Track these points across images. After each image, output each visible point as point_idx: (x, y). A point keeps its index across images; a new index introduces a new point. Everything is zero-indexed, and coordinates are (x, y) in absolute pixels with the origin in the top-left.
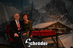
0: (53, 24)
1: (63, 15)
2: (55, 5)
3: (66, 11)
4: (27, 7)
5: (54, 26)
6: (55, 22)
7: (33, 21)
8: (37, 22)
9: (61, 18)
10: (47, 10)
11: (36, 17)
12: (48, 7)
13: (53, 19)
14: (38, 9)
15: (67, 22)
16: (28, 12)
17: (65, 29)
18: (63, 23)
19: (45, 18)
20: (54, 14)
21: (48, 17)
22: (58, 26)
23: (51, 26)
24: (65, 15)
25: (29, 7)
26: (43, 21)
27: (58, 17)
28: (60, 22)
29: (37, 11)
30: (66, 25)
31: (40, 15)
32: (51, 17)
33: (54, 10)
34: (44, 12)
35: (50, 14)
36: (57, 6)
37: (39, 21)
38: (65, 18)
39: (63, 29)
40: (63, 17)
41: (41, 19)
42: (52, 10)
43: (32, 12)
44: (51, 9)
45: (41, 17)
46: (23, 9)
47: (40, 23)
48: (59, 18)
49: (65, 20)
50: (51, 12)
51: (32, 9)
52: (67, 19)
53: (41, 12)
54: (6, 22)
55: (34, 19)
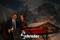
0: (44, 24)
1: (53, 16)
2: (46, 7)
3: (55, 13)
4: (22, 9)
5: (45, 25)
6: (46, 22)
7: (27, 21)
8: (30, 22)
9: (51, 19)
10: (39, 12)
11: (30, 18)
12: (40, 9)
13: (44, 19)
14: (31, 11)
15: (56, 23)
16: (23, 13)
17: (55, 28)
18: (53, 23)
19: (37, 18)
20: (45, 15)
21: (40, 18)
22: (48, 26)
23: (42, 25)
24: (54, 16)
25: (24, 9)
26: (35, 21)
27: (48, 17)
28: (50, 22)
29: (30, 12)
30: (55, 25)
31: (32, 16)
32: (42, 17)
33: (45, 12)
34: (36, 13)
35: (42, 15)
36: (47, 8)
37: (32, 21)
38: (55, 19)
39: (53, 28)
40: (53, 18)
41: (33, 20)
42: (44, 11)
43: (26, 13)
44: (42, 11)
45: (34, 17)
46: (19, 10)
47: (33, 22)
48: (49, 19)
49: (54, 20)
50: (42, 13)
51: (26, 11)
52: (56, 20)
53: (34, 13)
54: (4, 22)
55: (28, 19)
